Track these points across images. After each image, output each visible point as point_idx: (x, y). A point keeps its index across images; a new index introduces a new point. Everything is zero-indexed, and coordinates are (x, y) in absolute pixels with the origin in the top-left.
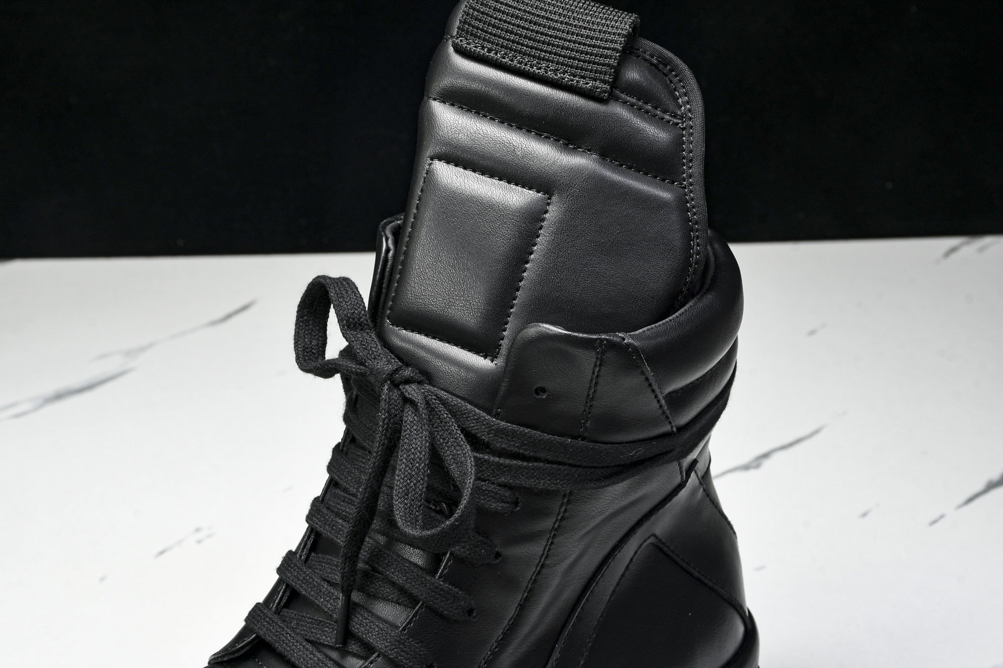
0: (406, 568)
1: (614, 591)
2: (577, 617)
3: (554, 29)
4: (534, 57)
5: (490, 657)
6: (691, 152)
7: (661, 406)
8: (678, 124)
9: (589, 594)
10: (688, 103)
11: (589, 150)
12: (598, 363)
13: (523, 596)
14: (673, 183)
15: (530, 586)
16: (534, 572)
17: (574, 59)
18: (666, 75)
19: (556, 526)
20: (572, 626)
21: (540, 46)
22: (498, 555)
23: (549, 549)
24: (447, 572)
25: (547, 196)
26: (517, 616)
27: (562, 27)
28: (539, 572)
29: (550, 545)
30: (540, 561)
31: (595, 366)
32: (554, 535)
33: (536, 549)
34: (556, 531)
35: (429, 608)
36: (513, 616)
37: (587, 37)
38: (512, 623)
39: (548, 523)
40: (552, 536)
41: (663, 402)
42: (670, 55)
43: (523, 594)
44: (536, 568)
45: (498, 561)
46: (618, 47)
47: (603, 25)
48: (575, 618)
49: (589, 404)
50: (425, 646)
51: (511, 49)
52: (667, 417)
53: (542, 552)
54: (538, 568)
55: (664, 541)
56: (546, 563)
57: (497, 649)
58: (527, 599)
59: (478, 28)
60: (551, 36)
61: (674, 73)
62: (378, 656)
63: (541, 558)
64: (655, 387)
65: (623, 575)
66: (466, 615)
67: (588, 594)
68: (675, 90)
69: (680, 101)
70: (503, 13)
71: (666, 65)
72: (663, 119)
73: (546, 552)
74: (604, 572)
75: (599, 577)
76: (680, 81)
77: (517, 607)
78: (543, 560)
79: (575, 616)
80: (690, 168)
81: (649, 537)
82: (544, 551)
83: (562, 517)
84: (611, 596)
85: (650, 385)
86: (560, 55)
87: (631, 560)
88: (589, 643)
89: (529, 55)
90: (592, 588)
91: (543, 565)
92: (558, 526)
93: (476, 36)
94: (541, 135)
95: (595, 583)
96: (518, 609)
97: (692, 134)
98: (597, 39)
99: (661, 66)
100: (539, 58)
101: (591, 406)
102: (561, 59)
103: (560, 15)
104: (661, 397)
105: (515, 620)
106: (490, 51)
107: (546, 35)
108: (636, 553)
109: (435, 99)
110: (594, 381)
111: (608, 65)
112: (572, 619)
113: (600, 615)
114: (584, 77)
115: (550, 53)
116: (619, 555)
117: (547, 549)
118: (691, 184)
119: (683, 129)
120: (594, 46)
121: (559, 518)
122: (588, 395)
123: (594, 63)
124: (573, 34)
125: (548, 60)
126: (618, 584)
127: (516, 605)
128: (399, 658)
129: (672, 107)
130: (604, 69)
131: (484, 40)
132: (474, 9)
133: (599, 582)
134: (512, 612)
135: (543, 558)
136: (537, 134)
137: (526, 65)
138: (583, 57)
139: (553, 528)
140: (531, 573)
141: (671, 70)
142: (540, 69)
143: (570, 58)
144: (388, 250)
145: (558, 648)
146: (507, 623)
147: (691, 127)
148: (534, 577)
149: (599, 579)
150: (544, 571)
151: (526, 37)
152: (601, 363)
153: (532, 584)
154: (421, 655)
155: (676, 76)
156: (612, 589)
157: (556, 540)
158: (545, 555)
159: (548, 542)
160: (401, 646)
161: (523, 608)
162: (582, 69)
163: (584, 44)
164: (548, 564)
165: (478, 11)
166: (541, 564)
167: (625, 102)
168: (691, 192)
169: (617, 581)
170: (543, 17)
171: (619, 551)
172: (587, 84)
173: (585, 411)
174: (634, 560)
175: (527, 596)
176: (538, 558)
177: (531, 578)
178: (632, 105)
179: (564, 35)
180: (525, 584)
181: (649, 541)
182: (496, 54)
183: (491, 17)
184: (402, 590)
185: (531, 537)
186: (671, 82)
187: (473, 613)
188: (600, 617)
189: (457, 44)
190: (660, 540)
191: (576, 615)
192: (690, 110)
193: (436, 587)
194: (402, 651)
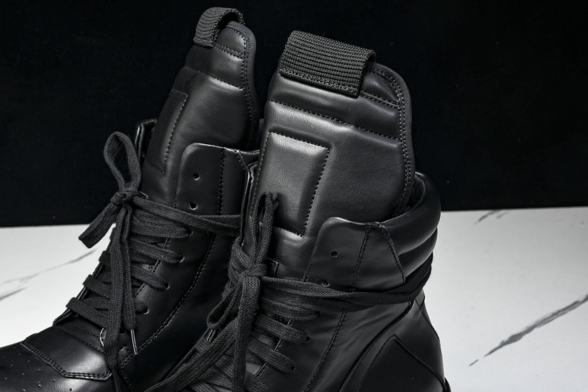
1: (372, 363)
2: (351, 376)
3: (328, 61)
4: (319, 76)
6: (404, 122)
7: (397, 262)
8: (397, 107)
9: (359, 364)
10: (402, 96)
11: (349, 123)
12: (366, 238)
13: (321, 361)
14: (395, 139)
15: (325, 356)
16: (328, 349)
17: (339, 76)
18: (390, 82)
19: (340, 324)
20: (349, 380)
21: (321, 70)
22: (308, 339)
23: (336, 336)
24: (281, 347)
25: (327, 149)
26: (318, 372)
27: (333, 59)
28: (330, 349)
30: (330, 343)
31: (364, 239)
32: (339, 329)
33: (328, 336)
34: (339, 327)
36: (316, 372)
37: (345, 64)
38: (316, 376)
39: (335, 323)
40: (337, 329)
41: (398, 259)
42: (391, 71)
44: (329, 346)
45: (308, 342)
46: (361, 68)
47: (353, 57)
48: (350, 376)
49: (359, 261)
51: (307, 73)
52: (400, 268)
53: (332, 338)
55: (400, 338)
58: (323, 363)
59: (291, 63)
60: (327, 64)
61: (394, 81)
63: (331, 341)
64: (395, 251)
65: (377, 355)
66: (290, 370)
67: (358, 364)
68: (395, 89)
69: (398, 95)
70: (303, 54)
71: (390, 77)
72: (388, 105)
73: (334, 338)
74: (367, 353)
76: (398, 85)
77: (318, 367)
80: (404, 130)
81: (392, 336)
83: (343, 319)
84: (370, 366)
85: (392, 250)
86: (331, 74)
87: (382, 348)
89: (316, 75)
91: (332, 345)
92: (341, 324)
93: (290, 67)
94: (324, 117)
96: (319, 368)
97: (404, 113)
98: (350, 64)
99: (387, 77)
100: (321, 76)
101: (360, 261)
102: (332, 76)
103: (331, 53)
104: (397, 257)
105: (317, 374)
106: (297, 74)
107: (324, 64)
108: (385, 344)
109: (272, 101)
110: (363, 248)
111: (356, 78)
112: (349, 377)
113: (364, 375)
114: (344, 85)
115: (327, 73)
116: (376, 345)
117: (334, 337)
118: (405, 139)
119: (400, 110)
120: (349, 68)
121: (341, 320)
122: (359, 256)
123: (349, 77)
124: (338, 63)
125: (326, 77)
126: (374, 360)
127: (318, 366)
129: (394, 98)
130: (354, 80)
131: (294, 68)
132: (289, 53)
133: (364, 358)
134: (315, 369)
136: (322, 116)
137: (314, 80)
138: (343, 74)
139: (338, 325)
140: (326, 349)
141: (393, 79)
142: (321, 82)
143: (336, 75)
144: (251, 179)
146: (313, 375)
147: (404, 109)
148: (327, 352)
149: (364, 356)
150: (333, 348)
151: (314, 66)
152: (367, 238)
155: (396, 82)
156: (371, 362)
157: (339, 332)
158: (333, 340)
159: (335, 333)
161: (322, 368)
162: (343, 81)
163: (343, 68)
164: (335, 345)
165: (291, 54)
166: (331, 344)
167: (367, 97)
168: (405, 143)
169: (374, 358)
170: (323, 55)
171: (376, 342)
172: (346, 88)
173: (357, 264)
174: (384, 348)
175: (323, 362)
177: (326, 352)
178: (371, 99)
179: (333, 64)
180: (322, 355)
181: (392, 338)
182: (300, 75)
183: (297, 56)
185: (327, 330)
186: (393, 85)
187: (294, 369)
188: (364, 377)
189: (281, 72)
190: (398, 338)
191: (351, 374)
192: (403, 100)
193: (275, 355)
194: (255, 388)
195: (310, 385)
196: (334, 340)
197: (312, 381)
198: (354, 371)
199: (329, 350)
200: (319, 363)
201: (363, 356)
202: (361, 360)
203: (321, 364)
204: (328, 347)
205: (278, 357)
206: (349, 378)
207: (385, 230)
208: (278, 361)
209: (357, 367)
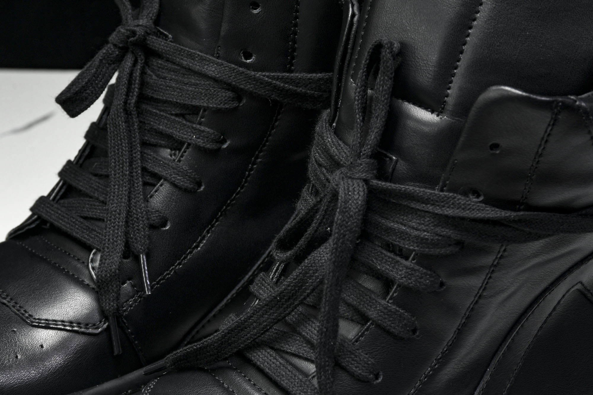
195: (440, 359)
197: (444, 353)
199: (475, 304)
200: (458, 324)
201: (528, 315)
203: (461, 325)
204: (474, 300)
205: (391, 312)
206: (503, 350)
207: (585, 109)
209: (517, 332)
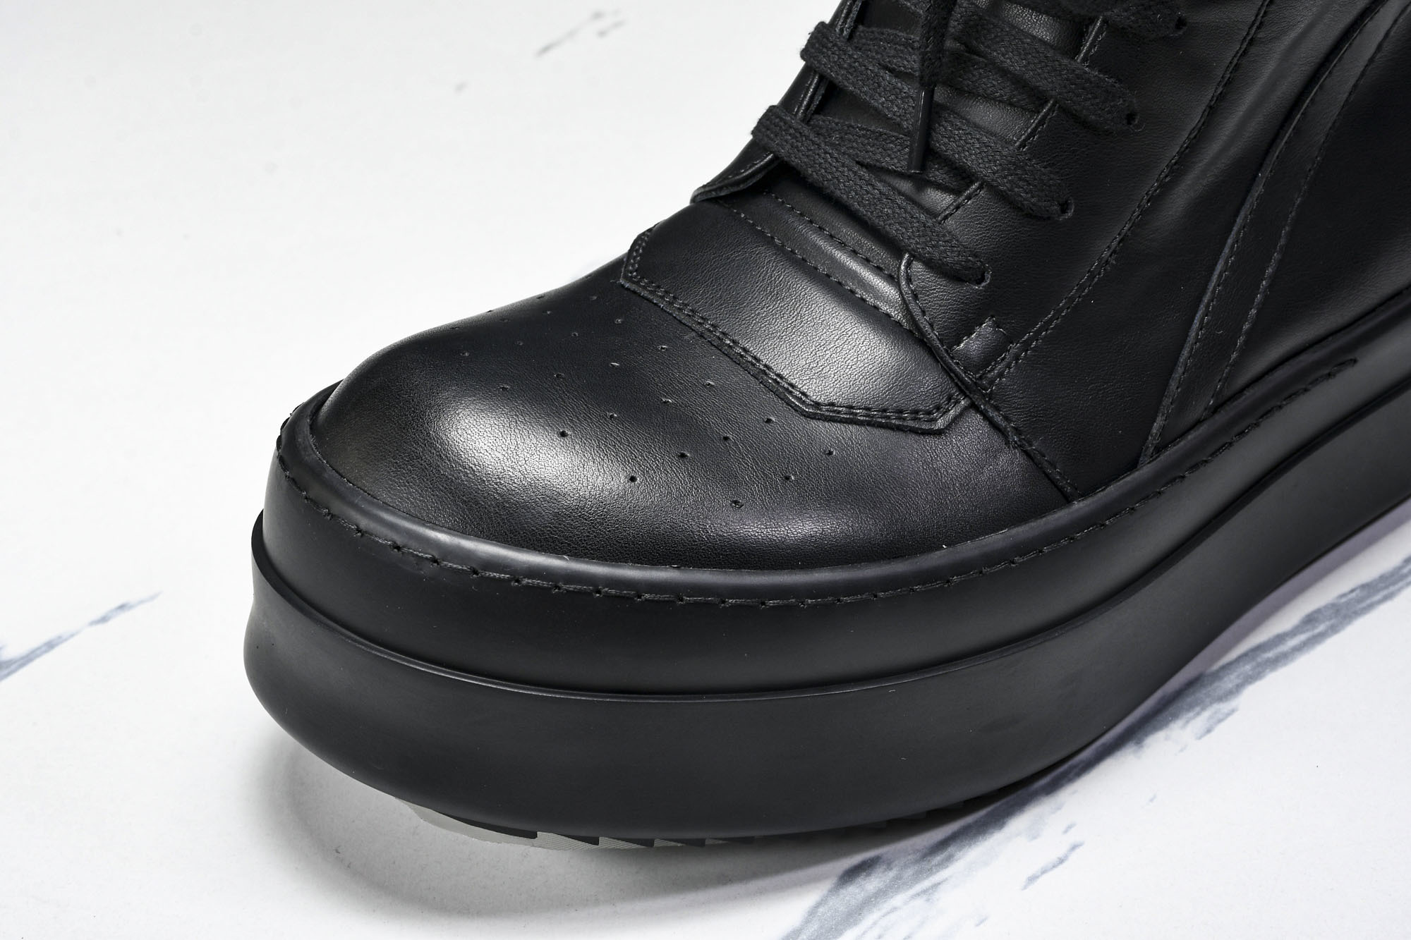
0: (1026, 45)
1: (1355, 86)
2: (1294, 129)
5: (1156, 190)
9: (1317, 91)
13: (1215, 91)
15: (1229, 76)
16: (1237, 54)
20: (1286, 142)
22: (1181, 23)
24: (1096, 52)
26: (1203, 124)
28: (1244, 52)
29: (1267, 6)
30: (1248, 35)
33: (1242, 14)
35: (1064, 110)
36: (1197, 125)
38: (1195, 137)
43: (1217, 88)
44: (1241, 45)
45: (1181, 33)
48: (1291, 130)
50: (1058, 172)
53: (1252, 20)
54: (1244, 46)
56: (1259, 36)
57: (1167, 179)
58: (1221, 98)
62: (980, 188)
63: (1250, 28)
66: (1125, 122)
67: (1315, 90)
74: (1344, 53)
75: (1335, 62)
77: (1205, 110)
78: (1253, 31)
79: (1292, 127)
82: (1257, 16)
84: (1350, 94)
88: (1310, 170)
90: (1322, 80)
91: (1251, 40)
95: (1327, 73)
96: (1206, 113)
105: (1199, 132)
112: (1287, 132)
113: (1330, 125)
117: (1261, 15)
126: (1363, 74)
127: (1203, 108)
128: (1016, 190)
133: (1334, 71)
134: (1196, 118)
135: (1255, 28)
140: (1232, 53)
145: (1262, 178)
146: (1186, 136)
148: (1235, 61)
149: (1335, 65)
150: (1252, 50)
153: (1231, 73)
154: (1050, 186)
156: (1352, 82)
158: (1258, 23)
160: (1019, 172)
161: (1214, 112)
164: (1260, 38)
169: (1362, 69)
175: (1221, 93)
176: (1247, 29)
177: (1231, 63)
180: (1220, 73)
184: (1018, 82)
187: (1134, 119)
188: (1330, 128)
191: (1294, 124)
193: (1078, 77)
194: (1020, 179)
196: (1261, 23)
197: (1182, 152)
198: (1302, 114)
199: (1241, 55)
200: (1210, 97)
201: (1333, 65)
202: (1324, 77)
203: (1215, 98)
204: (1240, 48)
206: (1287, 135)
208: (1090, 96)
209: (1312, 99)
